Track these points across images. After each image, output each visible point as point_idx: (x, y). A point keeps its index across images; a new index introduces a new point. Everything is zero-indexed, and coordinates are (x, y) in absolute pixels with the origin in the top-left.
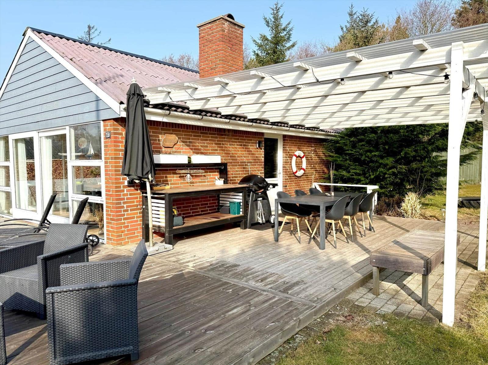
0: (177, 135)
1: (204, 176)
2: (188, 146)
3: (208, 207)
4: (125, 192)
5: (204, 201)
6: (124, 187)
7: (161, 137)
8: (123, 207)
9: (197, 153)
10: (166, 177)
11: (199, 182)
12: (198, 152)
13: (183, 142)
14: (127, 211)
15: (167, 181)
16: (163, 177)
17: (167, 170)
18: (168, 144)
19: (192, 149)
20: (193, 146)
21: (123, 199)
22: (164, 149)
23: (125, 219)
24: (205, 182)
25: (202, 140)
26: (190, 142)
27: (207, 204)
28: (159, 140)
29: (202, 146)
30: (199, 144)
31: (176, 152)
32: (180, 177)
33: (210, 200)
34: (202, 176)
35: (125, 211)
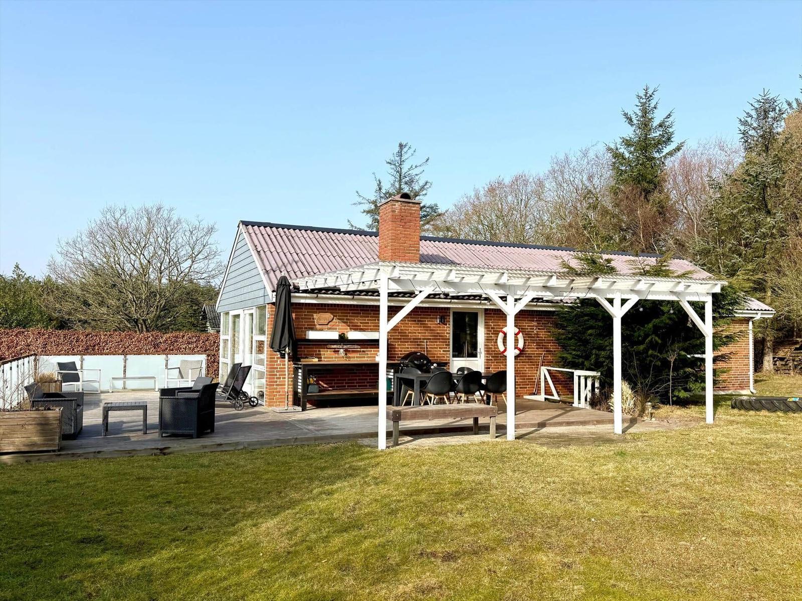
0: (332, 313)
1: (363, 351)
2: (344, 323)
3: (368, 383)
4: (279, 363)
5: (363, 376)
6: (277, 358)
7: (315, 316)
8: (276, 375)
9: (356, 330)
10: (319, 351)
11: (357, 357)
12: (356, 328)
13: (339, 319)
14: (280, 378)
15: (320, 354)
16: (316, 351)
17: (321, 345)
18: (322, 322)
19: (349, 326)
20: (350, 323)
21: (277, 368)
22: (318, 327)
23: (277, 385)
24: (364, 357)
25: (361, 317)
26: (348, 319)
27: (367, 379)
28: (313, 319)
29: (360, 323)
30: (357, 321)
31: (330, 329)
32: (334, 351)
33: (370, 376)
34: (361, 351)
35: (277, 378)
